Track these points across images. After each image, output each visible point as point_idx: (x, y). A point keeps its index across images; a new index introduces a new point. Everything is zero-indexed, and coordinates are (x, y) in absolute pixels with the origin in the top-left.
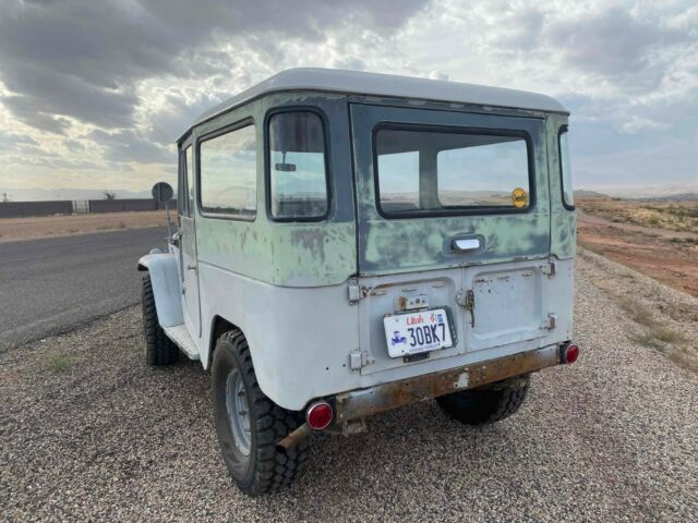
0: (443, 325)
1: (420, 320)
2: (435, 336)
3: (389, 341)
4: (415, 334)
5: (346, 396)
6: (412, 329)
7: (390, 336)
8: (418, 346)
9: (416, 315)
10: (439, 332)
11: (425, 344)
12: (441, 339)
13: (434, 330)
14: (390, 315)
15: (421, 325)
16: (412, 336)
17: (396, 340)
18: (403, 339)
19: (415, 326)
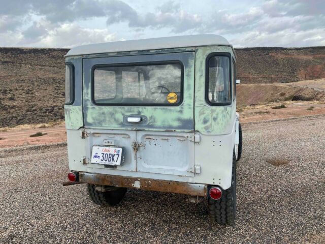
0: (119, 155)
1: (109, 151)
2: (113, 159)
3: (93, 156)
4: (104, 156)
5: (82, 173)
6: (104, 154)
7: (94, 154)
8: (104, 161)
9: (107, 148)
10: (115, 158)
11: (107, 161)
12: (115, 161)
13: (113, 156)
14: (96, 146)
15: (108, 153)
16: (103, 156)
17: (95, 157)
18: (99, 157)
19: (105, 153)
